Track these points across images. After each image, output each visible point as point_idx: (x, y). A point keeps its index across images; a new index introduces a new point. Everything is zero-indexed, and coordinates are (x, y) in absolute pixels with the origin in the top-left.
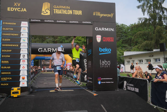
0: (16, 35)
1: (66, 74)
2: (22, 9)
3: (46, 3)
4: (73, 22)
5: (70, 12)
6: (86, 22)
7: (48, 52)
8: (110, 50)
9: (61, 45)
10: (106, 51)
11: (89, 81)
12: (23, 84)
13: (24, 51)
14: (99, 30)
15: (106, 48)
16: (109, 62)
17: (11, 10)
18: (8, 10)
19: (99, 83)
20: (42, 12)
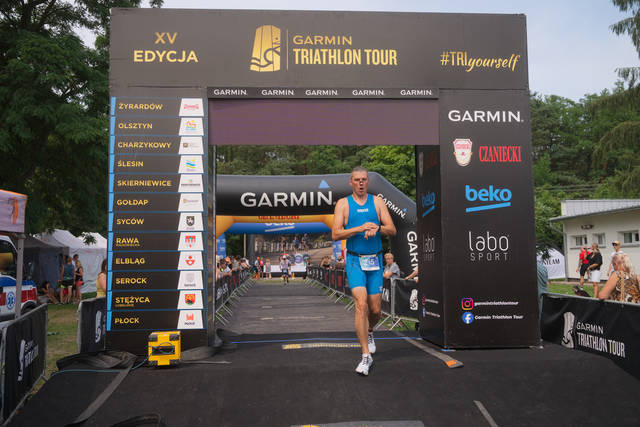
0: (163, 145)
1: (340, 285)
2: (184, 53)
3: (267, 29)
4: (366, 92)
5: (354, 57)
6: (414, 92)
7: (276, 205)
8: (506, 195)
9: (323, 182)
10: (491, 199)
11: (427, 310)
12: (191, 321)
13: (191, 202)
14: (464, 119)
15: (491, 187)
16: (504, 241)
17: (147, 60)
18: (136, 60)
19: (468, 318)
20: (253, 61)
